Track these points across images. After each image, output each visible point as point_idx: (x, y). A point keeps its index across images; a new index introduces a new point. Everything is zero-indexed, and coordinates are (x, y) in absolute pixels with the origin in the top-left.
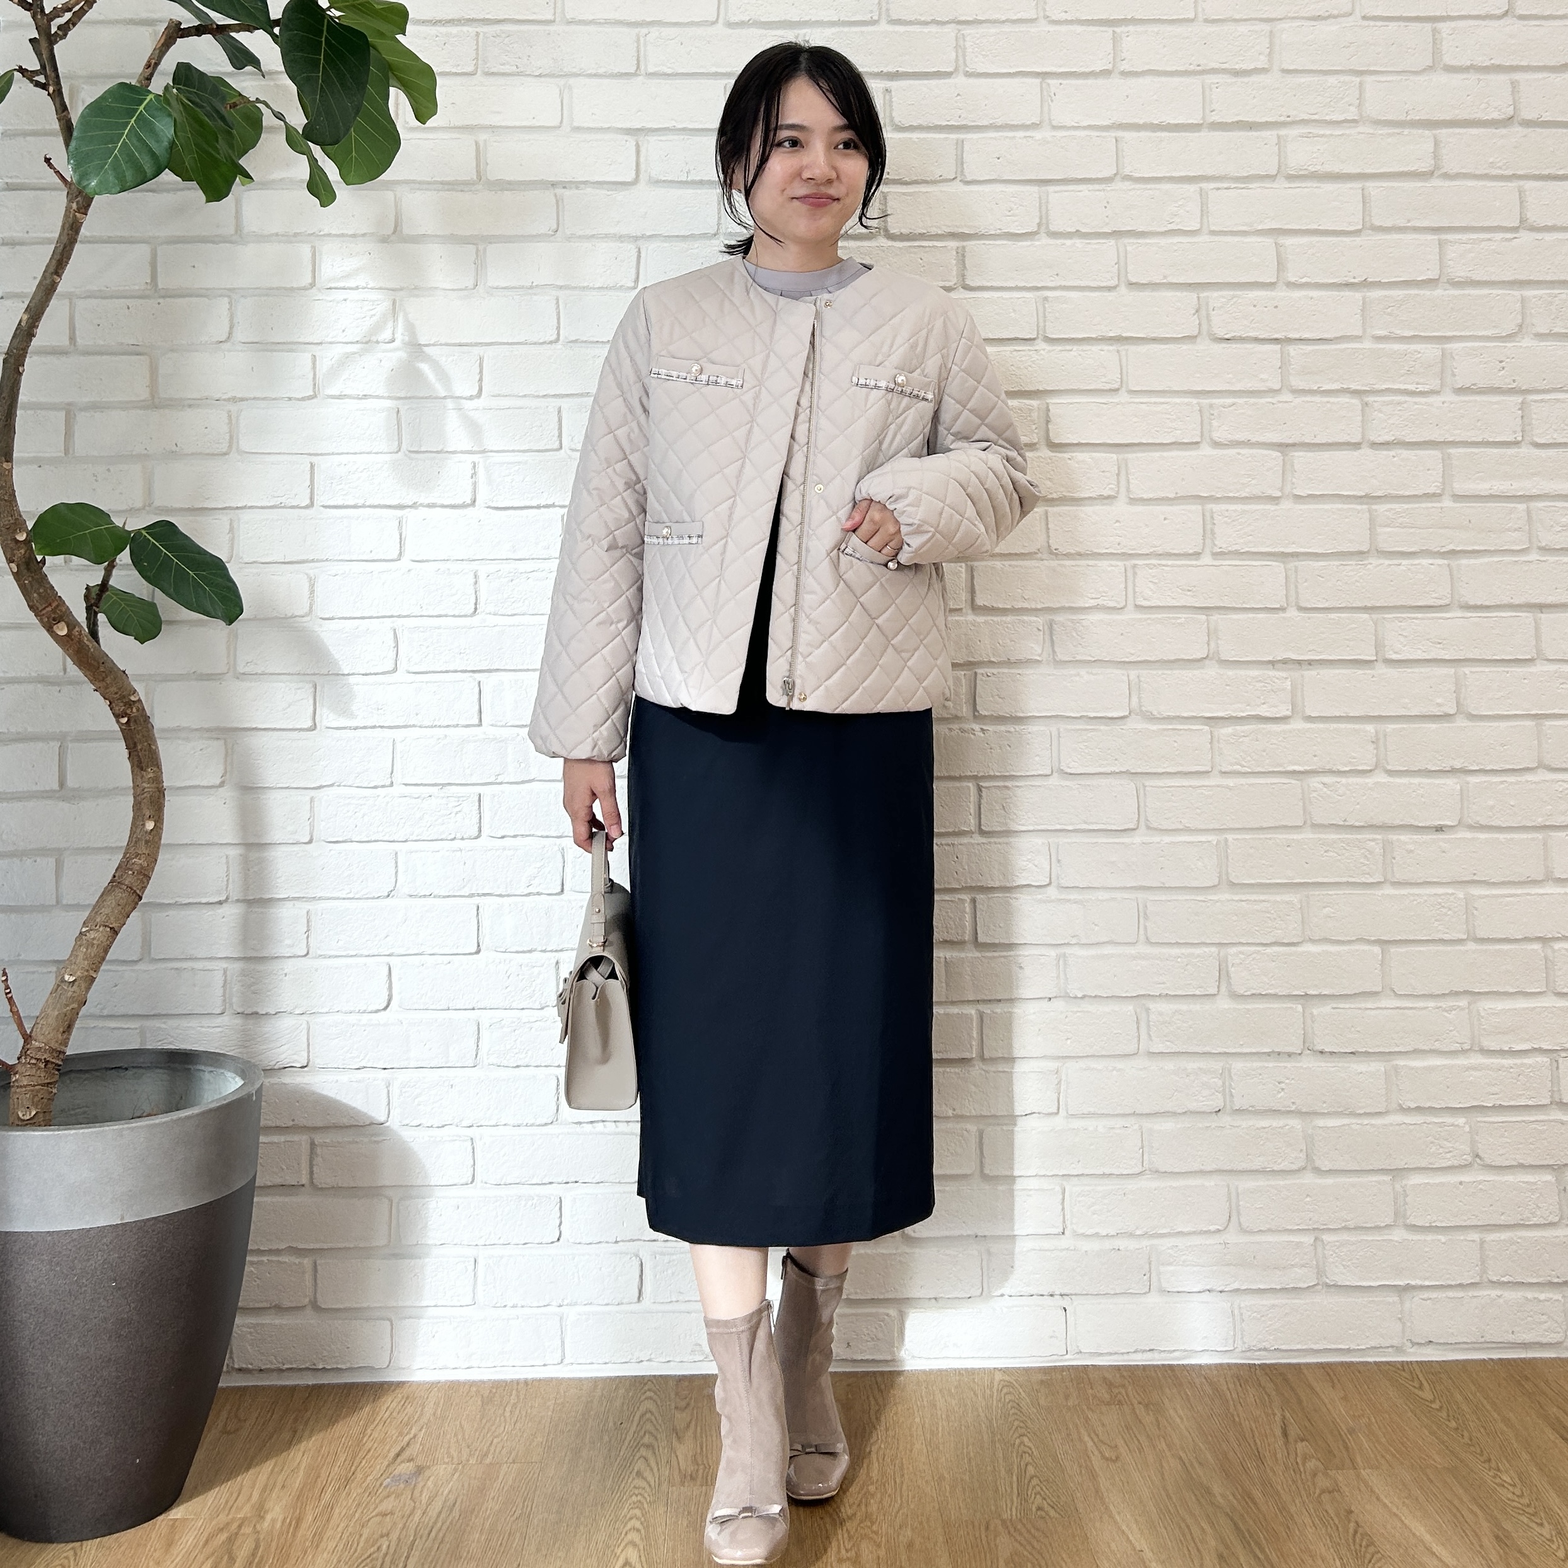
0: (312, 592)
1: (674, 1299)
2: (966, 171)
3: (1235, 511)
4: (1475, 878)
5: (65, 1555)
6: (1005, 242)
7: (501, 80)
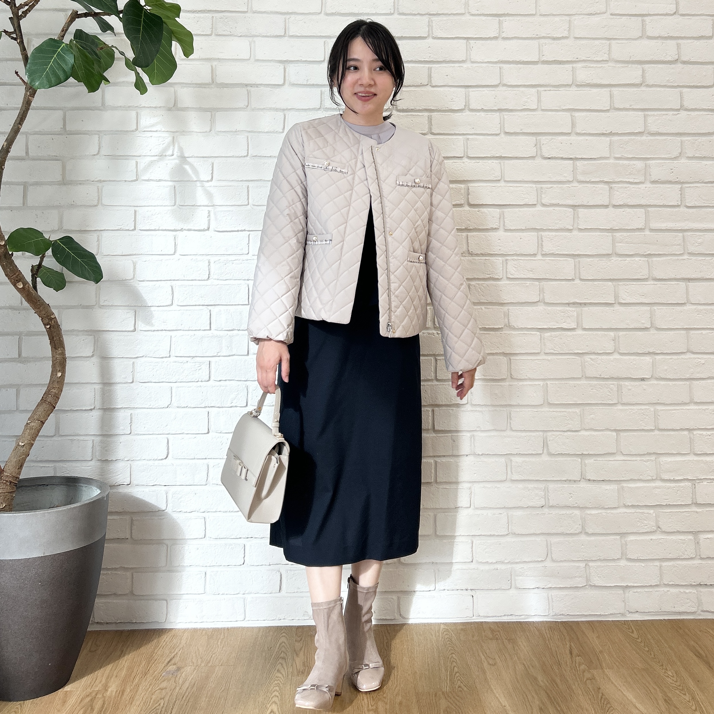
0: (135, 269)
1: (296, 591)
2: (433, 82)
3: (552, 235)
4: (659, 402)
5: (17, 707)
6: (449, 113)
7: (224, 38)
